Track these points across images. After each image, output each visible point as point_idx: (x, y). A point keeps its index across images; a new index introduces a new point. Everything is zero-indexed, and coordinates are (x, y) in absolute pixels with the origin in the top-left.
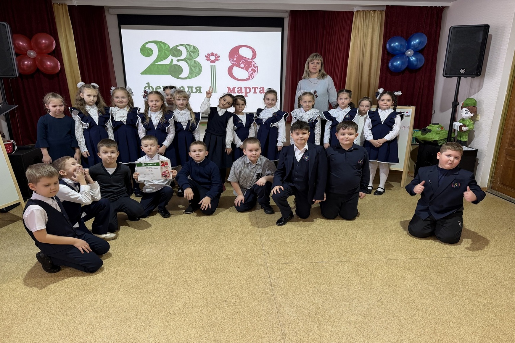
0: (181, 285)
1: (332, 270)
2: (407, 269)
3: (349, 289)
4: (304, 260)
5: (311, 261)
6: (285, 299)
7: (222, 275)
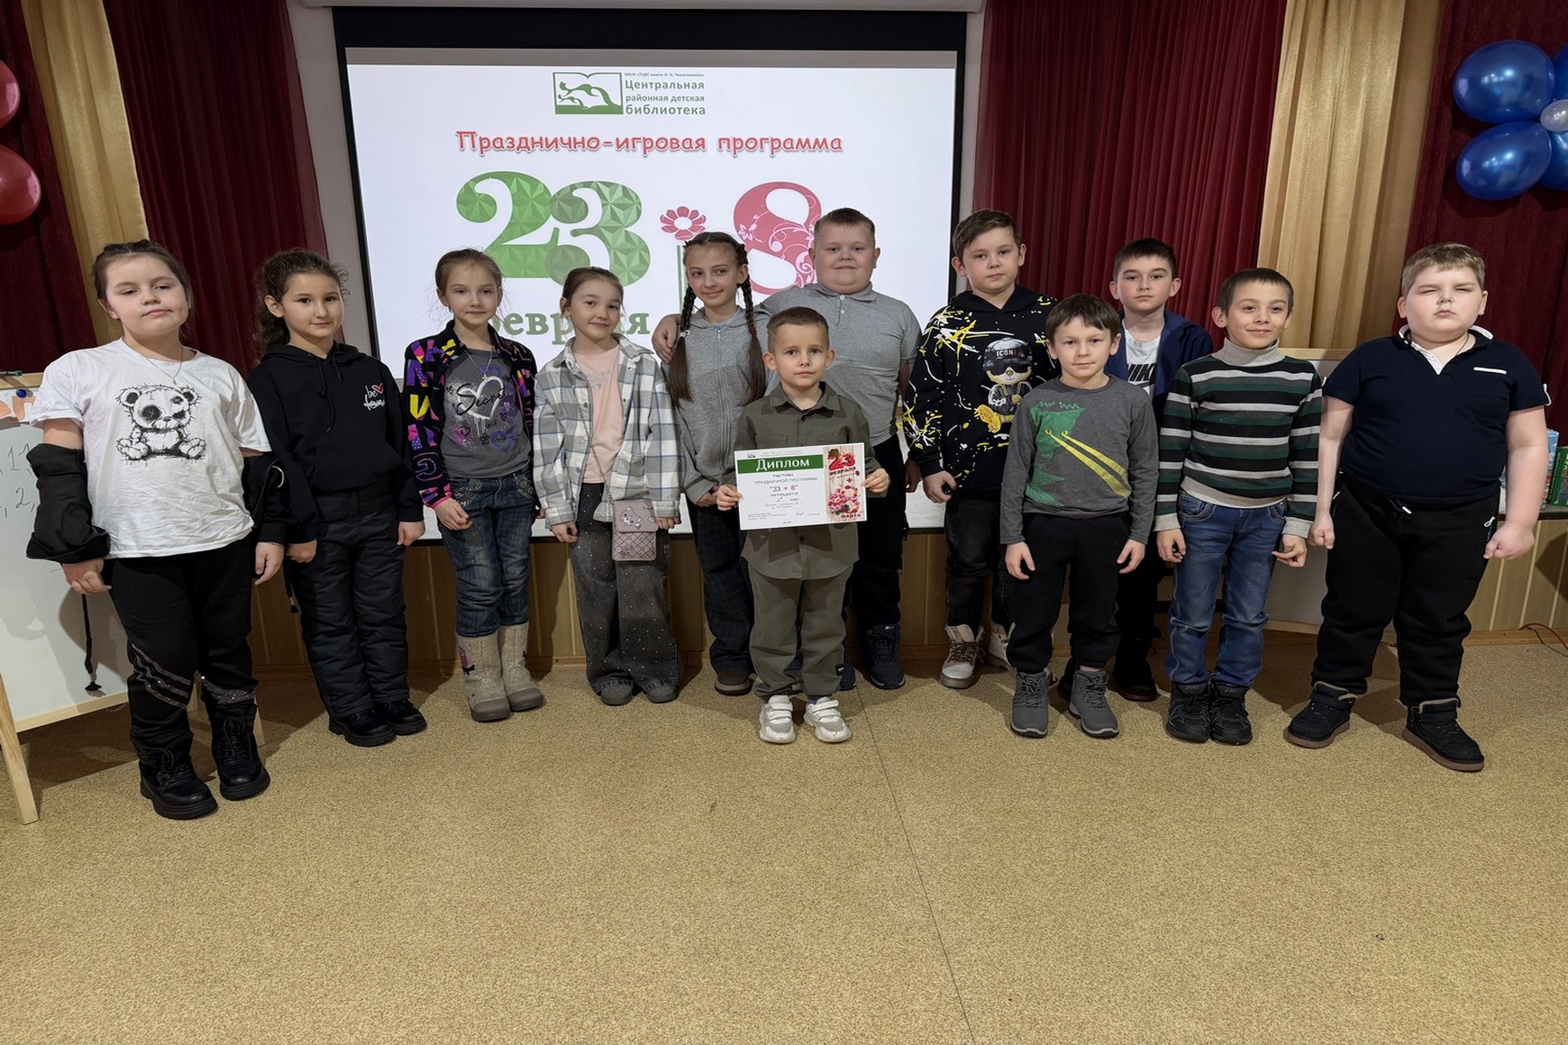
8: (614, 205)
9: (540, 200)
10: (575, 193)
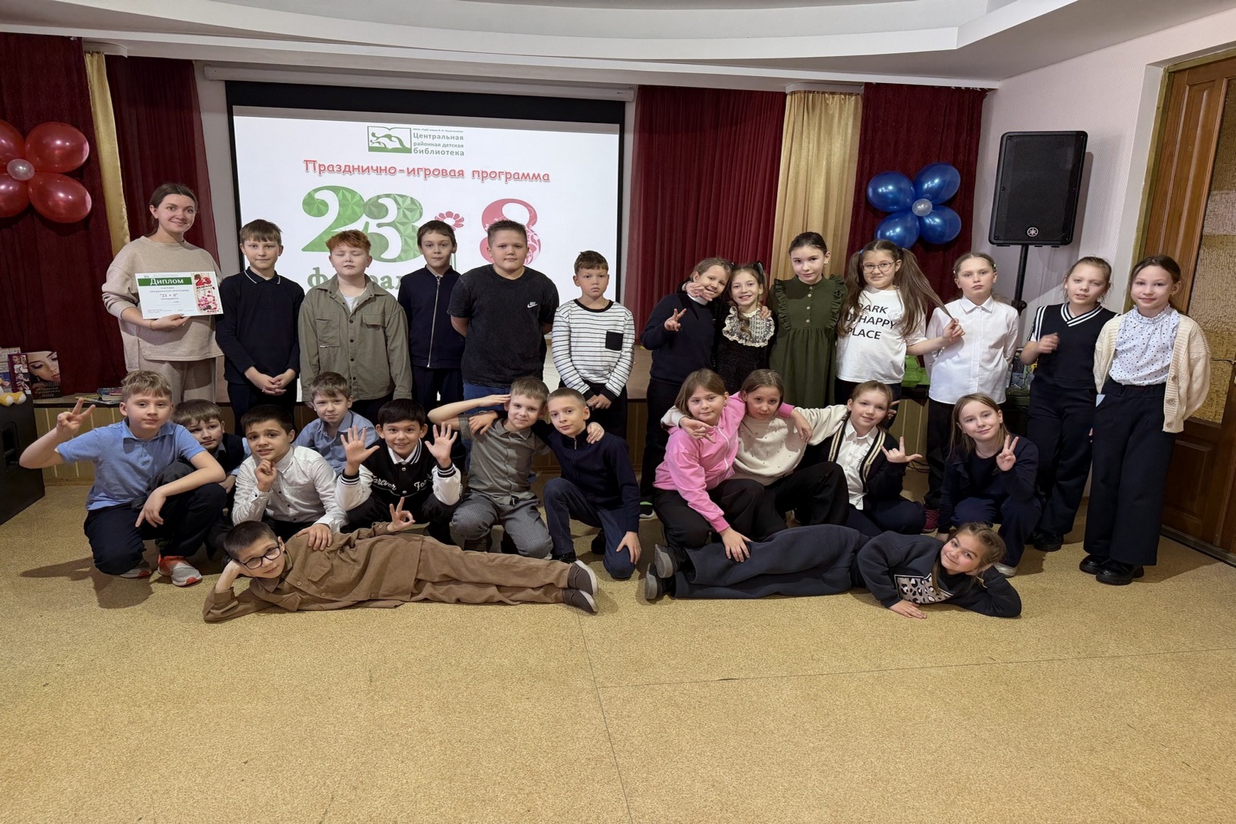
0: (385, 745)
1: (755, 698)
2: (930, 692)
3: (796, 744)
4: (687, 675)
5: (703, 677)
6: (645, 775)
7: (487, 718)
8: (406, 209)
9: (357, 204)
10: (380, 201)
